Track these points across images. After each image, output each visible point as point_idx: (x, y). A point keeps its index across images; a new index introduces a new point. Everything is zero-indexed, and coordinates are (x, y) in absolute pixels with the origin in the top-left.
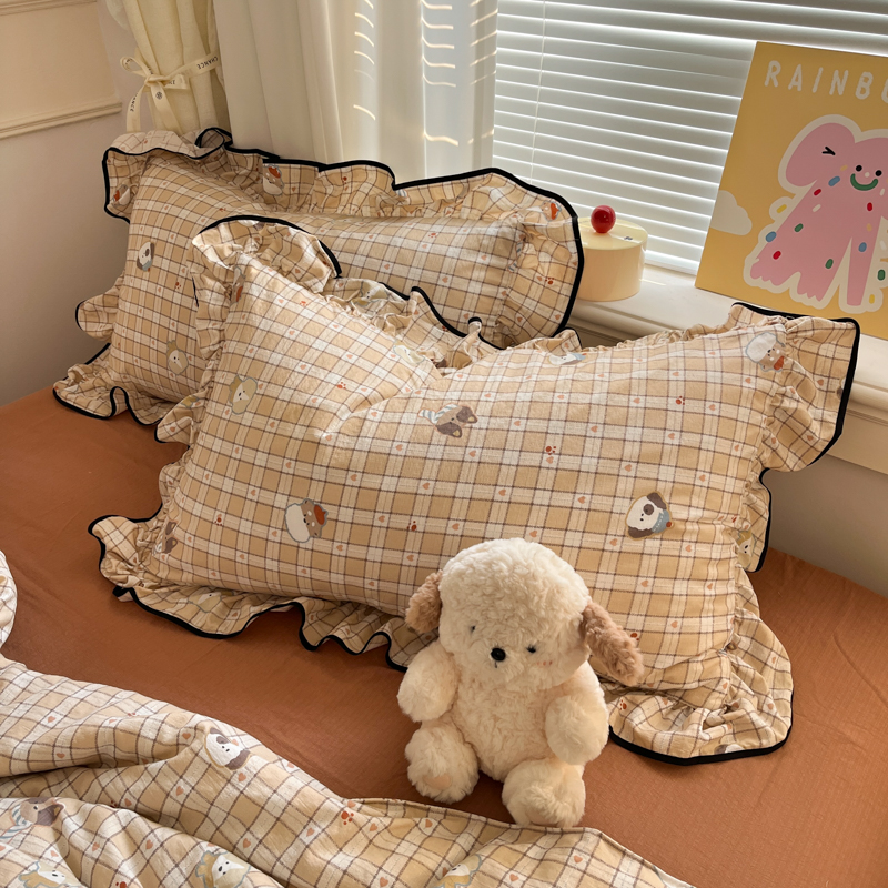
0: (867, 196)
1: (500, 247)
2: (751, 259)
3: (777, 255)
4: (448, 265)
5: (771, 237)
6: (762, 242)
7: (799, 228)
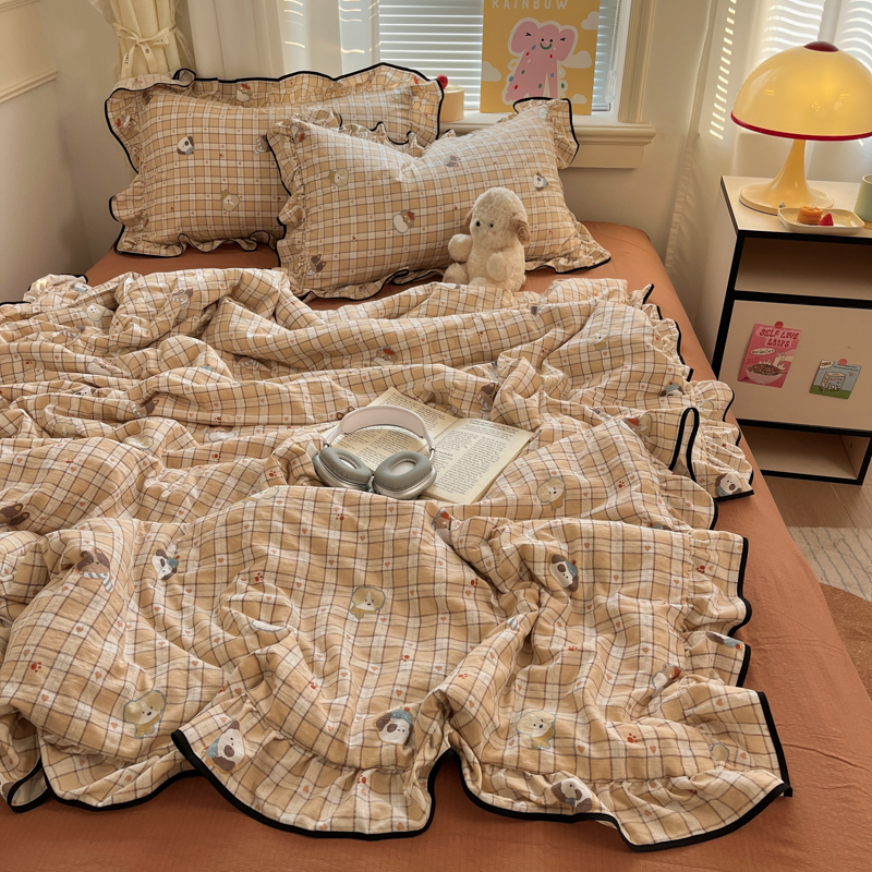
0: (549, 52)
1: (404, 99)
2: (505, 92)
3: (516, 87)
4: (384, 111)
5: (511, 79)
6: (508, 83)
7: (523, 72)
